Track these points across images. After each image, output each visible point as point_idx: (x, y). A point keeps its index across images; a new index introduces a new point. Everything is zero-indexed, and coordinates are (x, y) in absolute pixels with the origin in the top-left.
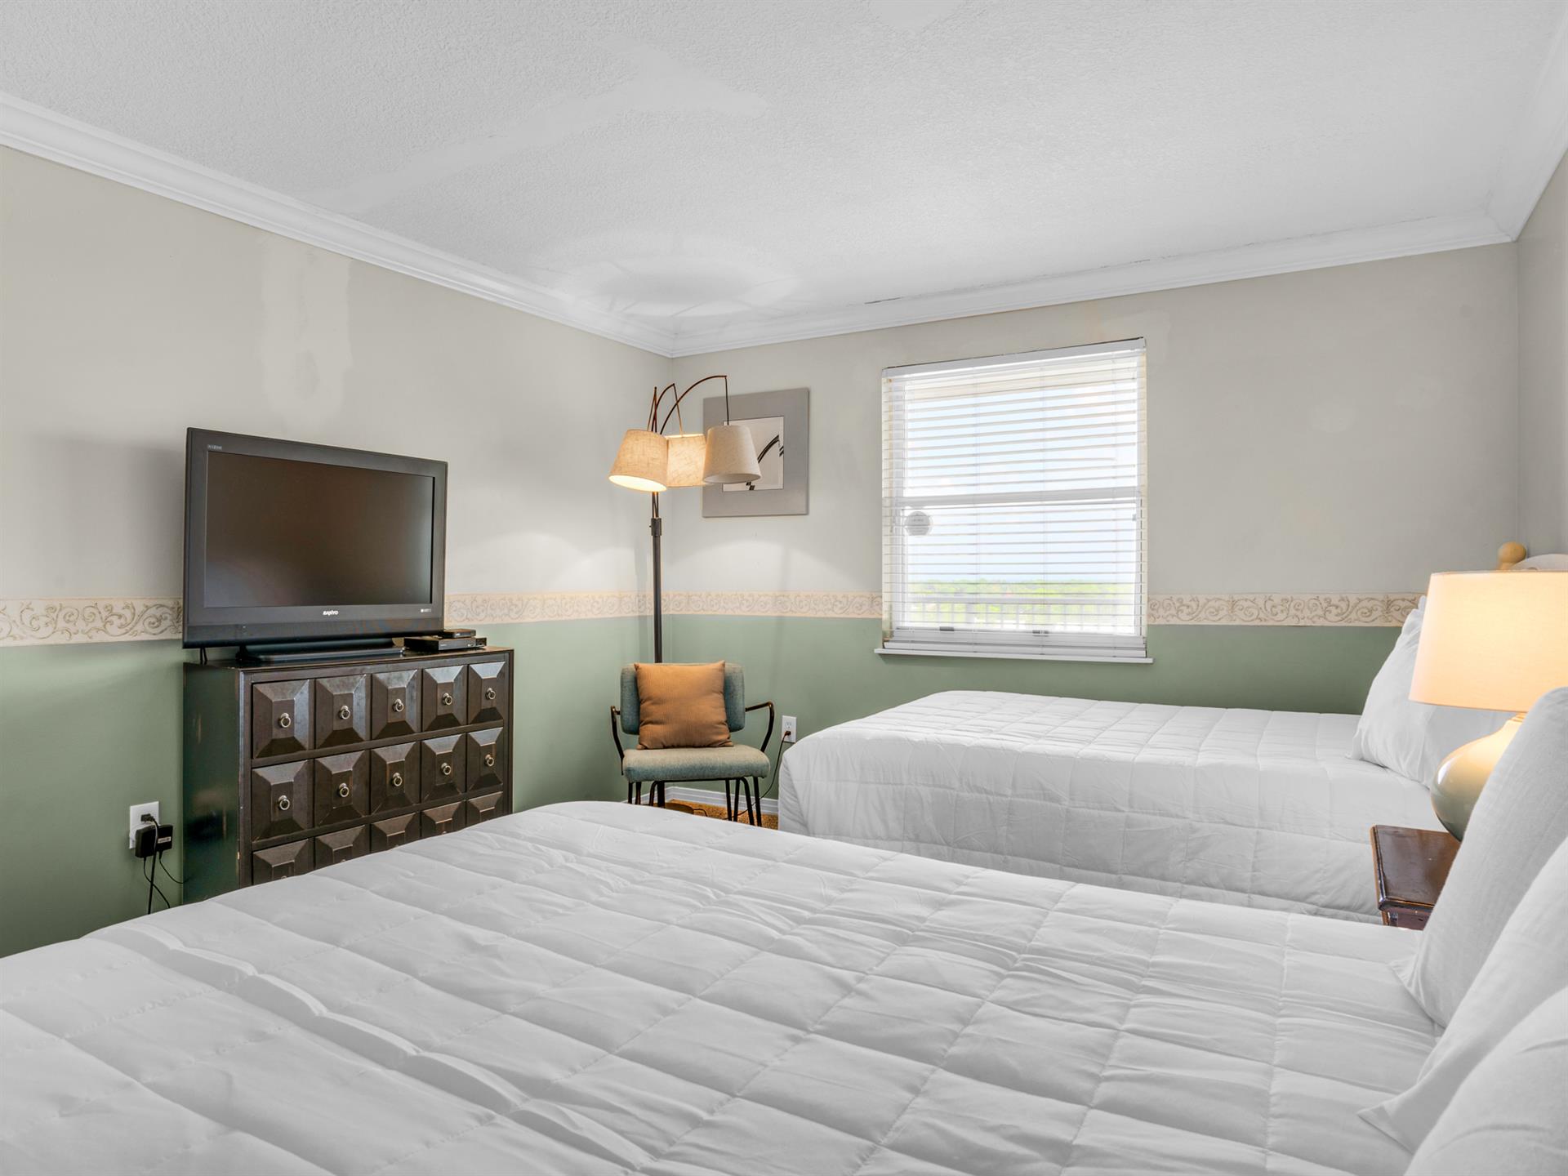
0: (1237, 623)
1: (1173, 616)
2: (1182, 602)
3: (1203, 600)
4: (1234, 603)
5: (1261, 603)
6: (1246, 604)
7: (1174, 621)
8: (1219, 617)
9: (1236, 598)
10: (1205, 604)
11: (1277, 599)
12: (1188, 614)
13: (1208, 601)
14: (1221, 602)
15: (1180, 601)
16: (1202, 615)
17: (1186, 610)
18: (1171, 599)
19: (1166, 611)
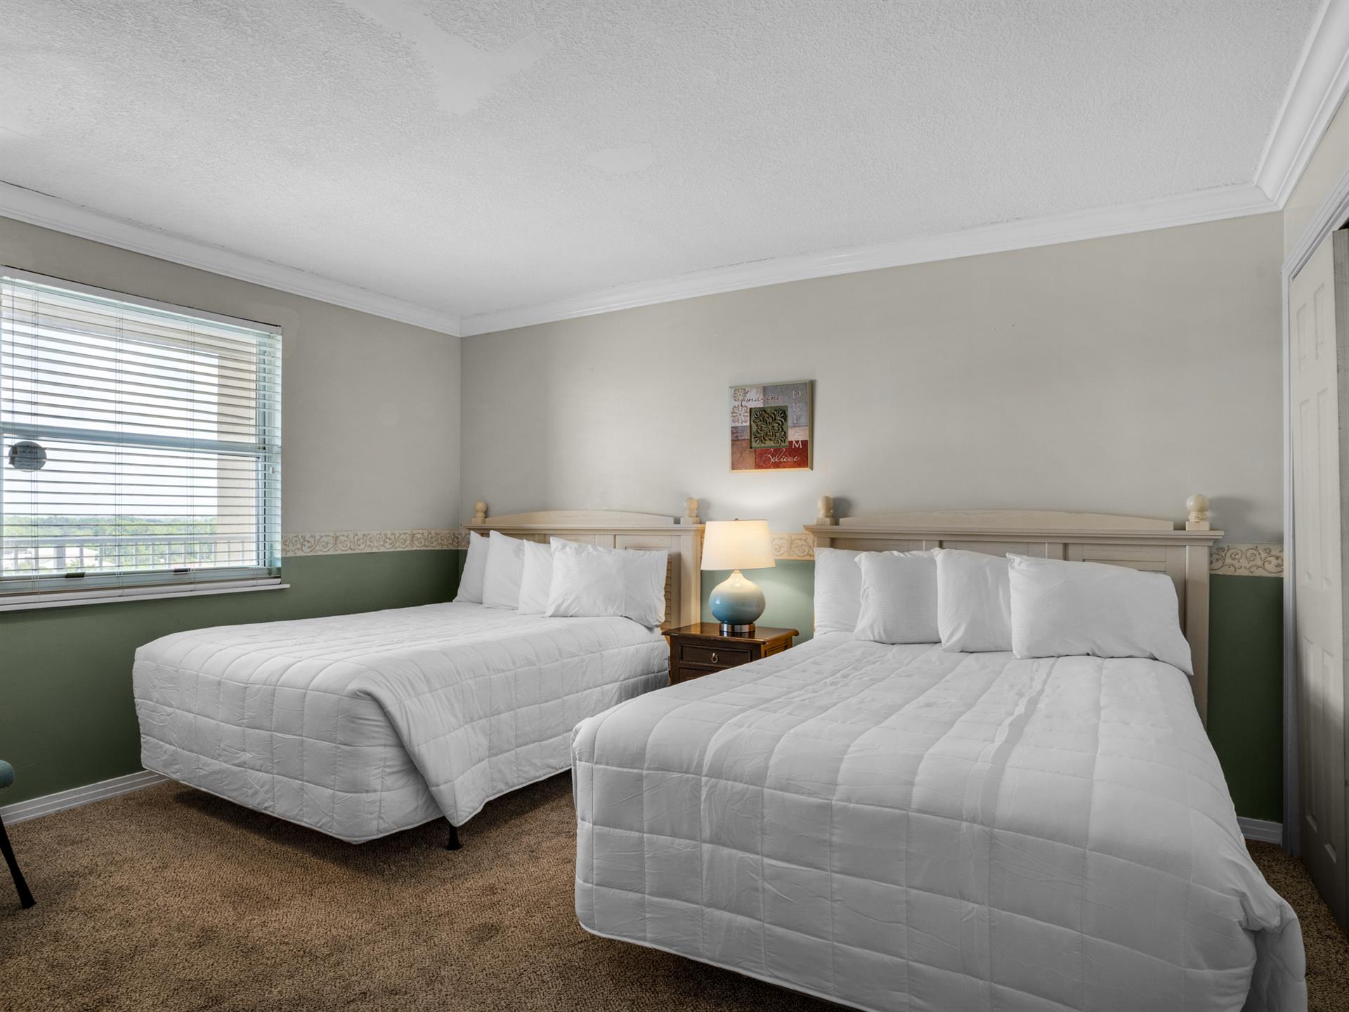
0: (339, 552)
1: (299, 549)
2: (304, 539)
3: (318, 538)
4: (336, 538)
5: (351, 537)
6: (343, 538)
7: (300, 554)
8: (327, 549)
9: (338, 534)
10: (319, 540)
11: (360, 536)
12: (309, 547)
13: (321, 537)
14: (329, 538)
15: (304, 538)
16: (318, 548)
17: (307, 545)
18: (297, 537)
19: (294, 546)
